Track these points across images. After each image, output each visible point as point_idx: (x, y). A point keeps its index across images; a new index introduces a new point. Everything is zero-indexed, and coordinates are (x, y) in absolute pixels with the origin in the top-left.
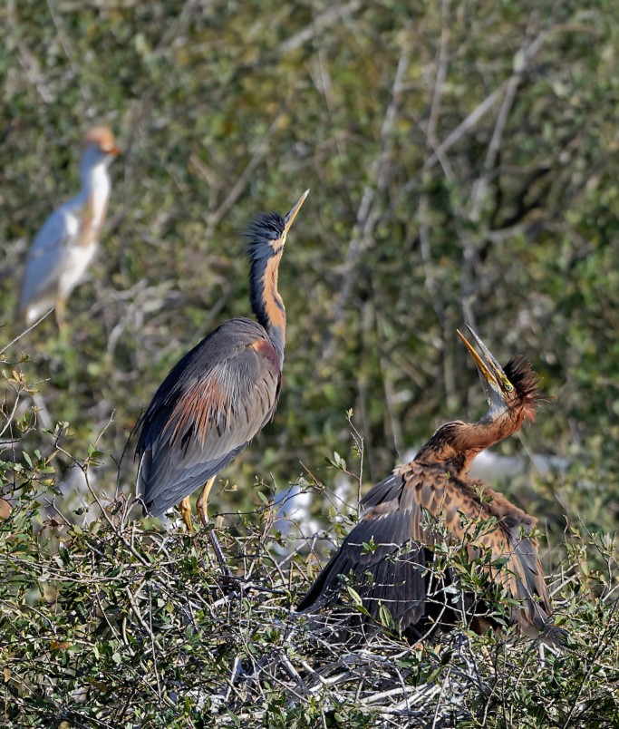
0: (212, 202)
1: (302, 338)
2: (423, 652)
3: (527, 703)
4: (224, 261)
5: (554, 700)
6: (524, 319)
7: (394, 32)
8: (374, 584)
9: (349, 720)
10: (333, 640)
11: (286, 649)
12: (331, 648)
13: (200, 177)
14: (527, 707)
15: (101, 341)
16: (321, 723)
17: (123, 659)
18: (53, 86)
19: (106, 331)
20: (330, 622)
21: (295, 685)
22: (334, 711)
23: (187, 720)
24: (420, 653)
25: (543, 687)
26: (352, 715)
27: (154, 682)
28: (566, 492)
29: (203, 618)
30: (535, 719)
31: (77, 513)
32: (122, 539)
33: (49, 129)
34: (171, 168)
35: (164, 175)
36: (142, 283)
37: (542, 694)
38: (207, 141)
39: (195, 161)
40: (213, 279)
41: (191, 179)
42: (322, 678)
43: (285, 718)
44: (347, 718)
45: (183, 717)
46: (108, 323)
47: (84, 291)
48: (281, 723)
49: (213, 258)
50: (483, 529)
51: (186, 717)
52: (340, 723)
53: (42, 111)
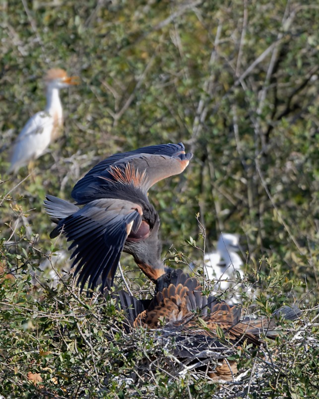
0: (116, 108)
2: (242, 351)
3: (299, 376)
4: (122, 139)
5: (313, 374)
6: (289, 166)
7: (215, 12)
9: (202, 389)
10: (190, 346)
11: (163, 351)
12: (190, 350)
13: (109, 93)
14: (299, 378)
15: (57, 185)
16: (187, 391)
17: (75, 361)
18: (26, 47)
19: (59, 180)
22: (194, 385)
23: (114, 394)
24: (240, 351)
25: (308, 367)
26: (204, 386)
27: (94, 375)
29: (119, 338)
30: (304, 385)
31: (48, 282)
32: (73, 294)
33: (25, 70)
34: (93, 88)
35: (89, 92)
36: (79, 152)
37: (307, 370)
38: (112, 74)
39: (105, 84)
40: (116, 149)
41: (104, 94)
42: (185, 366)
43: (167, 389)
44: (201, 388)
45: (112, 392)
46: (60, 175)
47: (47, 158)
49: (116, 137)
50: (272, 282)
51: (113, 392)
52: (198, 391)
53: (20, 61)
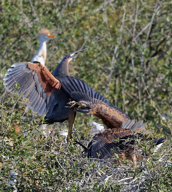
1: (99, 87)
4: (78, 68)
5: (169, 179)
6: (157, 80)
8: (120, 150)
11: (98, 169)
17: (55, 174)
18: (32, 23)
20: (109, 161)
21: (100, 178)
24: (134, 170)
25: (166, 176)
28: (170, 125)
33: (31, 34)
34: (64, 44)
35: (62, 45)
38: (73, 36)
39: (70, 41)
40: (75, 72)
41: (69, 46)
42: (107, 176)
43: (98, 188)
48: (98, 189)
49: (75, 67)
51: (74, 189)
52: (113, 188)
53: (29, 30)
